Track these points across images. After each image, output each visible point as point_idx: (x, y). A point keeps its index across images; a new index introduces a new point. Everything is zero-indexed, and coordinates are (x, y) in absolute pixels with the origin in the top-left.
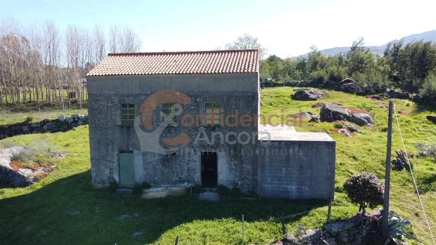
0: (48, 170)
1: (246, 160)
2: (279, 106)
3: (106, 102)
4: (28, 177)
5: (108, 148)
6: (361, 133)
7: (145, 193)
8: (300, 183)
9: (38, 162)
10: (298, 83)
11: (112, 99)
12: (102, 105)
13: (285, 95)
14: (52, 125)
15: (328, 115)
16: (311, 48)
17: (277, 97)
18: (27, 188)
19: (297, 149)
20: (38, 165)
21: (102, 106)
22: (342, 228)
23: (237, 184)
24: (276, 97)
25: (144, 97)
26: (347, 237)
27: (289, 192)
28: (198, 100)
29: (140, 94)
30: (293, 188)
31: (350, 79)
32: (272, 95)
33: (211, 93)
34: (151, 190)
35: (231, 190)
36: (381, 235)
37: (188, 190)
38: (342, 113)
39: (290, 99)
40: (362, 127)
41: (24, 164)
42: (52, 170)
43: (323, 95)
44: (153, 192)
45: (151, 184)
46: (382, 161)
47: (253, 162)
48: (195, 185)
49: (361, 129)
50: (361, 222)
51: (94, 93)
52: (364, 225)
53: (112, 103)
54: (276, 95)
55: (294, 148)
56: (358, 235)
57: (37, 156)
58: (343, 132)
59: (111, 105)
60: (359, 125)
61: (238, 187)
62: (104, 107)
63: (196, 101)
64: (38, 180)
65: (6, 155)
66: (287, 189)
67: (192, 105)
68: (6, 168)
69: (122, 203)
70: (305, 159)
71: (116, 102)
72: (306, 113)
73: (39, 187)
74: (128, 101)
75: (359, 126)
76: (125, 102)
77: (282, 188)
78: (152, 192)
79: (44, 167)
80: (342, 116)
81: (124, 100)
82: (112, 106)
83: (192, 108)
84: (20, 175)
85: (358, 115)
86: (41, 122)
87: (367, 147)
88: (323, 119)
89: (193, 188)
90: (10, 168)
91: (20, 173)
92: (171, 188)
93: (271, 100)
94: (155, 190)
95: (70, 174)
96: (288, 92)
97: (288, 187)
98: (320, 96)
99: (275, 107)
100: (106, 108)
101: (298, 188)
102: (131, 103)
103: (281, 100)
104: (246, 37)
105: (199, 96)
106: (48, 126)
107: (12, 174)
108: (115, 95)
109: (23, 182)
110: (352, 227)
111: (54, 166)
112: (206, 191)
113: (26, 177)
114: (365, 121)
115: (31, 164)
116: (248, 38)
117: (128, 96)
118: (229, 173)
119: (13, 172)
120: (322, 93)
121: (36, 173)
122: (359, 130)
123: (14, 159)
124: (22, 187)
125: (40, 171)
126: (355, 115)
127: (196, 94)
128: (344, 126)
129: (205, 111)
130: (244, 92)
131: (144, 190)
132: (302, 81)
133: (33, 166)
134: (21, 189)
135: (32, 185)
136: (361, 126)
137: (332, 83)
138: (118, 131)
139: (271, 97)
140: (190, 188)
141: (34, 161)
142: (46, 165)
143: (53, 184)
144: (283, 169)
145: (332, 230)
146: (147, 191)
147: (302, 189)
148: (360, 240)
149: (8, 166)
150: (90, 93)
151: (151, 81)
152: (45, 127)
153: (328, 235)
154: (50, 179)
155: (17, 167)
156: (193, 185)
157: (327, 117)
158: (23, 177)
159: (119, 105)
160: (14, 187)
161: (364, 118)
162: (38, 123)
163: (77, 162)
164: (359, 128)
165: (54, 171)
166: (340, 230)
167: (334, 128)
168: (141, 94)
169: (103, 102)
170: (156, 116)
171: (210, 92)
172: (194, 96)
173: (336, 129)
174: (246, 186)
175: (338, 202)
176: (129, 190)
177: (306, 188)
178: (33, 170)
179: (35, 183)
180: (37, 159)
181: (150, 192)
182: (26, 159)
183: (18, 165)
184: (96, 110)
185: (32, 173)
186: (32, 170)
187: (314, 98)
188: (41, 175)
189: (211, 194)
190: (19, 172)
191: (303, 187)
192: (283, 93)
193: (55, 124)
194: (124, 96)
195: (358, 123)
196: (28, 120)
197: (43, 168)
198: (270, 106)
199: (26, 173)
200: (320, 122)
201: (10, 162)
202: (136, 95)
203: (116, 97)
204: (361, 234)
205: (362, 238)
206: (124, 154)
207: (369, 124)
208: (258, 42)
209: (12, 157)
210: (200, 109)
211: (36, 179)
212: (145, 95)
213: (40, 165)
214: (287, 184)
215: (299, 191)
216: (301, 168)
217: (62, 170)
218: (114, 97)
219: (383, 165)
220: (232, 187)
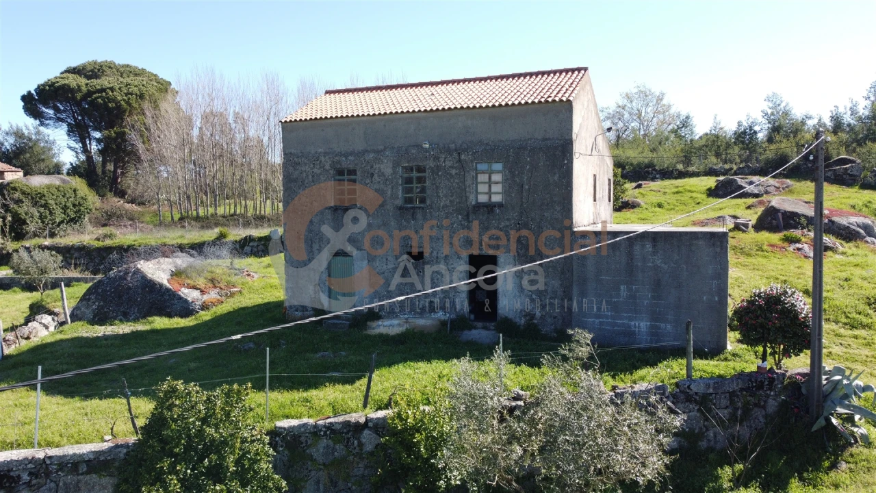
0: (227, 294)
1: (550, 270)
2: (677, 208)
3: (312, 166)
4: (192, 302)
5: (311, 247)
6: (843, 253)
7: (370, 328)
8: (656, 317)
9: (212, 281)
10: (731, 169)
11: (321, 161)
12: (305, 171)
13: (694, 189)
14: (258, 246)
15: (773, 219)
16: (768, 99)
17: (678, 193)
18: (190, 319)
19: (649, 247)
20: (211, 286)
21: (304, 175)
22: (715, 388)
23: (532, 316)
24: (674, 193)
25: (372, 155)
26: (726, 408)
27: (633, 333)
28: (463, 157)
29: (365, 151)
30: (642, 325)
31: (852, 158)
32: (667, 190)
33: (487, 144)
34: (380, 323)
35: (522, 327)
36: (807, 412)
37: (443, 324)
38: (803, 215)
39: (704, 196)
40: (851, 244)
41: (189, 281)
42: (232, 295)
43: (778, 188)
44: (384, 326)
45: (381, 313)
46: (868, 298)
47: (563, 273)
48: (457, 316)
49: (849, 247)
50: (762, 382)
51: (293, 151)
52: (771, 389)
53: (321, 167)
54: (676, 190)
55: (643, 246)
56: (756, 409)
57: (212, 272)
58: (799, 249)
59: (319, 171)
60: (844, 239)
61: (535, 321)
62: (307, 176)
63: (460, 160)
64: (208, 309)
65: (165, 267)
66: (630, 327)
67: (452, 167)
68: (161, 285)
69: (326, 337)
70: (666, 267)
71: (327, 167)
72: (727, 217)
73: (208, 318)
74: (346, 164)
75: (843, 242)
76: (341, 165)
77: (619, 326)
78: (382, 327)
79: (221, 289)
80: (803, 220)
81: (339, 162)
82: (320, 174)
83: (454, 172)
84: (180, 298)
85: (843, 221)
86: (240, 241)
87: (844, 275)
88: (760, 226)
89: (452, 321)
90: (168, 285)
91: (182, 295)
92: (413, 320)
93: (662, 199)
94: (387, 323)
95: (260, 301)
96: (703, 184)
97: (633, 323)
98: (771, 189)
99: (667, 210)
100: (310, 177)
101: (652, 327)
102: (351, 167)
103: (682, 199)
104: (641, 92)
105: (465, 150)
106: (252, 247)
107: (169, 295)
108: (326, 154)
109: (186, 310)
110: (742, 390)
111: (236, 289)
112: (475, 328)
113: (191, 301)
114: (858, 232)
115: (201, 282)
116: (644, 94)
117: (346, 155)
118: (518, 294)
119: (170, 293)
120: (777, 185)
121: (205, 297)
122: (841, 249)
123: (176, 274)
124: (182, 317)
125: (213, 295)
126: (836, 219)
127: (461, 146)
128: (803, 239)
129: (477, 178)
130: (547, 139)
131: (369, 323)
132: (741, 166)
133: (202, 286)
134: (180, 319)
135: (198, 315)
136: (847, 242)
137: (808, 167)
138: (329, 217)
139: (665, 193)
140: (447, 322)
141: (206, 278)
142: (223, 287)
143: (230, 313)
144: (622, 287)
145: (692, 387)
146: (374, 324)
147: (660, 328)
148: (762, 420)
149: (165, 283)
150: (287, 152)
151: (385, 125)
152: (247, 249)
153: (682, 397)
154: (228, 307)
155: (178, 286)
156: (453, 316)
157: (771, 222)
158: (186, 301)
159: (332, 172)
160: (170, 316)
161: (858, 226)
162: (236, 241)
163: (275, 286)
164: (842, 245)
165: (236, 297)
166: (711, 391)
167: (780, 243)
168: (367, 151)
169: (307, 167)
170: (392, 188)
171: (485, 142)
172: (456, 150)
173: (786, 245)
174: (549, 320)
175: (734, 355)
176: (344, 322)
177: (669, 326)
178: (203, 292)
179: (202, 313)
180: (209, 276)
181: (379, 326)
182: (194, 275)
183: (180, 282)
184: (295, 180)
185: (200, 297)
186: (201, 291)
187: (756, 192)
188: (214, 301)
189: (484, 333)
190: (180, 293)
191: (662, 325)
192: (690, 186)
193: (262, 244)
194: (340, 154)
195: (841, 235)
196: (220, 236)
197: (218, 290)
198: (658, 209)
199: (191, 295)
200: (753, 232)
201: (169, 277)
202: (360, 153)
203: (327, 157)
204: (764, 407)
205: (766, 416)
206: (339, 258)
207: (868, 239)
208: (665, 102)
209: (174, 270)
210: (467, 174)
211: (205, 307)
212: (374, 151)
213: (214, 285)
214: (630, 319)
215: (655, 333)
216: (657, 285)
217: (248, 296)
218: (325, 157)
219: (869, 305)
220: (523, 321)
